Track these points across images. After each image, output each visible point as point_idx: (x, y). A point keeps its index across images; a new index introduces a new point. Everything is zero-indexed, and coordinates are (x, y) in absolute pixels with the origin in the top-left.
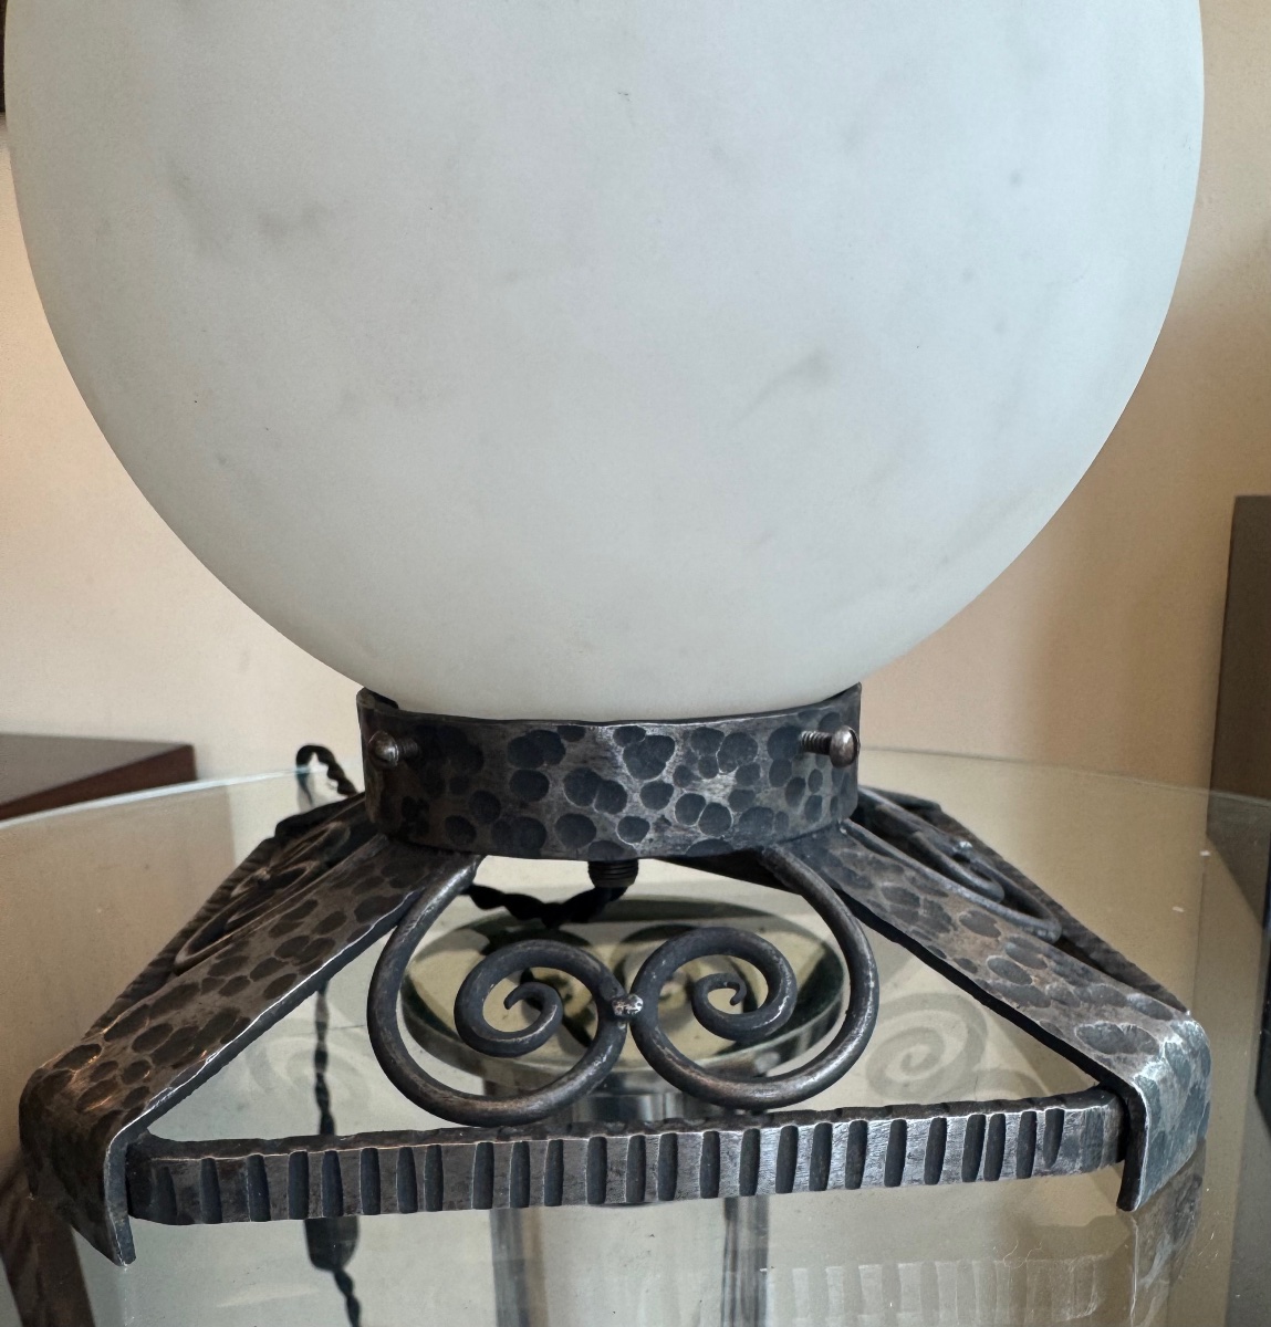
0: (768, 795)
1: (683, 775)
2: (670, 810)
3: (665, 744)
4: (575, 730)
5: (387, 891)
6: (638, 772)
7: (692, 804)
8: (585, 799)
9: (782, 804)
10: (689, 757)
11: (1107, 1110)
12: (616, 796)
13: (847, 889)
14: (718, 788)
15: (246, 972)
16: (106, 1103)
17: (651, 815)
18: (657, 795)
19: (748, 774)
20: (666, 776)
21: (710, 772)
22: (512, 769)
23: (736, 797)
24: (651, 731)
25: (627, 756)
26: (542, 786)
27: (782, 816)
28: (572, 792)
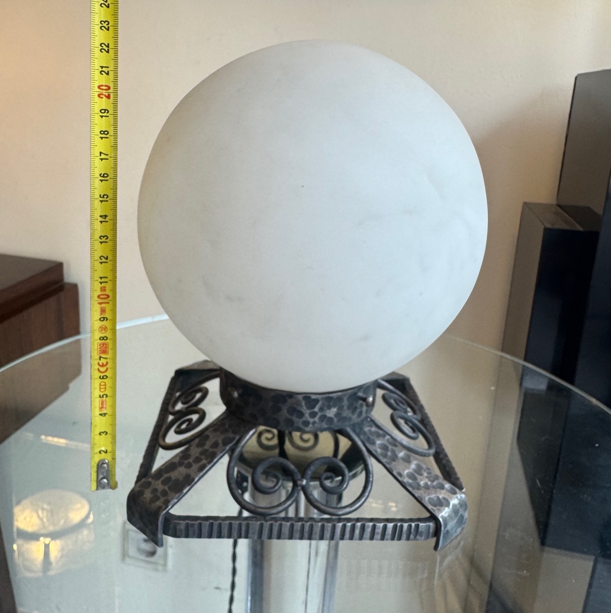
0: (346, 413)
1: (321, 409)
2: (316, 419)
3: (317, 401)
4: (291, 395)
5: (231, 435)
6: (308, 408)
7: (323, 418)
8: (292, 415)
9: (350, 415)
10: (323, 404)
11: (432, 524)
12: (301, 414)
13: (367, 445)
14: (332, 412)
15: (191, 460)
16: (159, 503)
17: (311, 420)
18: (313, 415)
19: (341, 408)
20: (316, 409)
21: (329, 408)
22: (271, 404)
23: (337, 415)
24: (313, 397)
25: (305, 404)
26: (279, 410)
27: (350, 419)
28: (288, 412)
